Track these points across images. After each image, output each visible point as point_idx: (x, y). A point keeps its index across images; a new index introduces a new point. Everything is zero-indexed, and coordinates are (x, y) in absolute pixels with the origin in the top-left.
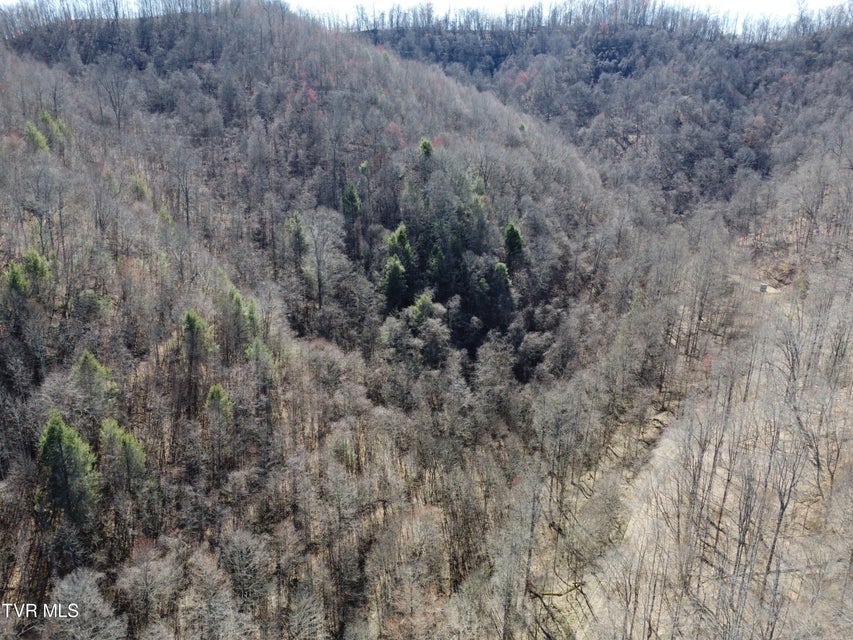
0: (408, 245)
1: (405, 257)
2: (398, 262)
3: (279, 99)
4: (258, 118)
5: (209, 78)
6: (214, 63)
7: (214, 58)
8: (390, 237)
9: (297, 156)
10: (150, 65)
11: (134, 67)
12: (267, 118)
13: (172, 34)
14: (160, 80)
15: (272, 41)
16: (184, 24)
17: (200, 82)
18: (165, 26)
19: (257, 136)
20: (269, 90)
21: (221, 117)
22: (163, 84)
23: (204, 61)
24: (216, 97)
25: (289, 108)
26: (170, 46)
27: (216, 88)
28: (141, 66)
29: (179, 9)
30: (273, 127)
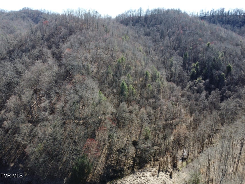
0: (198, 67)
1: (197, 69)
2: (195, 70)
3: (174, 33)
4: (168, 37)
5: (158, 29)
6: (160, 25)
7: (160, 24)
8: (194, 65)
9: (175, 46)
10: (146, 26)
11: (143, 26)
12: (170, 37)
13: (152, 19)
14: (148, 29)
15: (174, 20)
16: (155, 17)
17: (156, 29)
18: (151, 17)
19: (167, 41)
20: (172, 31)
21: (160, 37)
22: (148, 30)
23: (158, 25)
24: (159, 33)
25: (176, 35)
26: (151, 21)
27: (160, 31)
28: (144, 26)
29: (154, 13)
30: (171, 39)
